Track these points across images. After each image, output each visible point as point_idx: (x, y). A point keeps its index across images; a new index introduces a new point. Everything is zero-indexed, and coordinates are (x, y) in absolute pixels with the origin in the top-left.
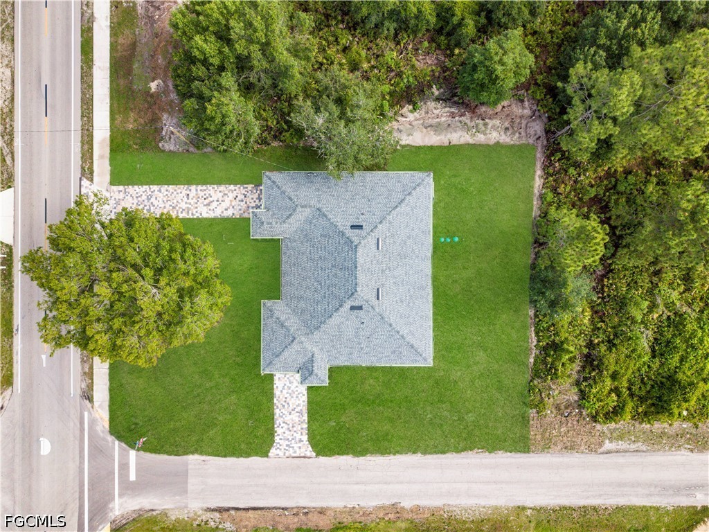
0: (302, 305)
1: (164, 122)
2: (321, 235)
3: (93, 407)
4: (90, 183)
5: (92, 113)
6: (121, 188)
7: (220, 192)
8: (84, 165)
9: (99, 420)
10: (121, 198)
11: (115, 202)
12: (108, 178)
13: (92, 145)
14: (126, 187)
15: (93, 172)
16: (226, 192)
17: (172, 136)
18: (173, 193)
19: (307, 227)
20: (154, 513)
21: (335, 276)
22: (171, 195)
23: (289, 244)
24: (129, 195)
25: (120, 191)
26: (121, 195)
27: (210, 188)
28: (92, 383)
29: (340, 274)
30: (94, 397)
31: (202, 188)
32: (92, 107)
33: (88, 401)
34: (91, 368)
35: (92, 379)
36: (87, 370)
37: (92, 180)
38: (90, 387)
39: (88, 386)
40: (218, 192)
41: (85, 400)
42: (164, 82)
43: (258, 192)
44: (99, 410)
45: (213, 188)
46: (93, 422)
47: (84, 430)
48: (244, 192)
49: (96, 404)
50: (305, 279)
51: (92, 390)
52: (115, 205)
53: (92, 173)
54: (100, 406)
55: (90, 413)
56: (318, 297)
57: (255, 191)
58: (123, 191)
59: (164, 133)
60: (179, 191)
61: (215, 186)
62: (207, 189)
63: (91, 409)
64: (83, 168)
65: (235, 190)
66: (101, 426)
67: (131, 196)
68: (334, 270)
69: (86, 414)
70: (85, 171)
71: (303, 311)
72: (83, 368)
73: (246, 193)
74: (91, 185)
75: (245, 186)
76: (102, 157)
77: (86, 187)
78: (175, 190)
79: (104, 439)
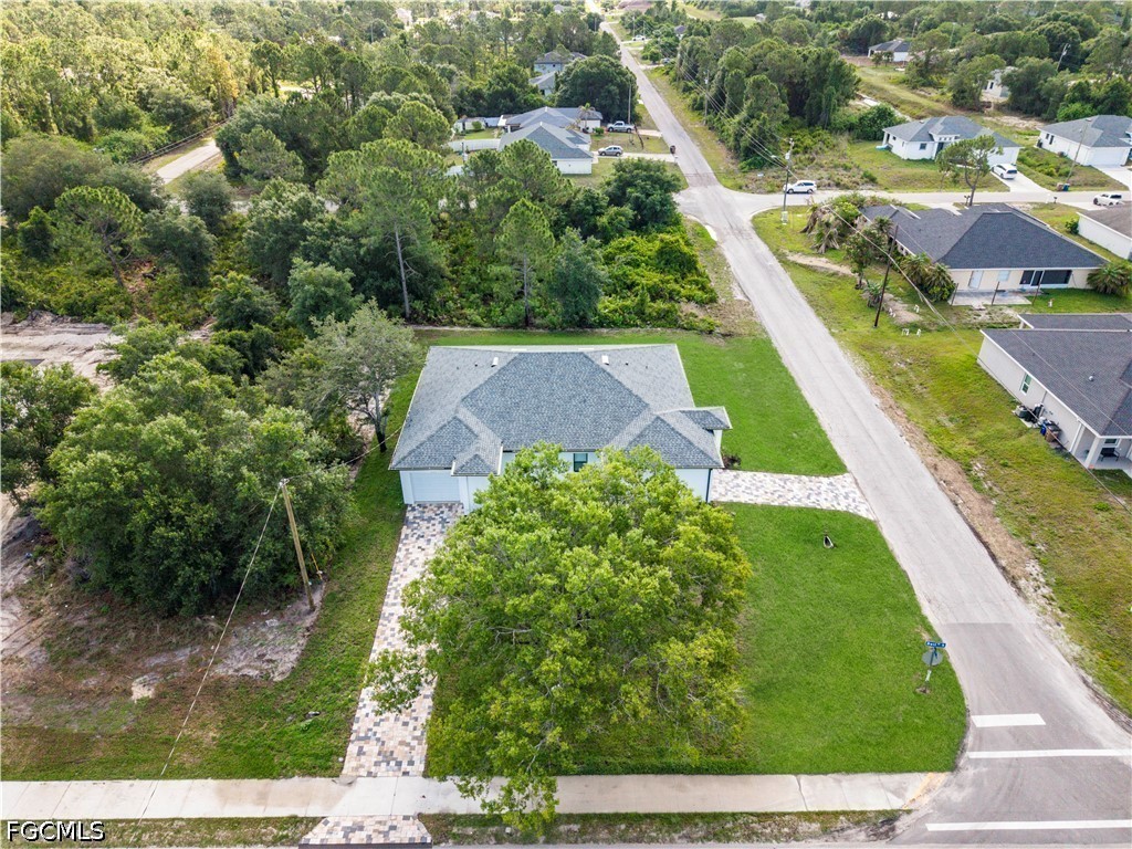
0: (606, 420)
1: (231, 672)
2: (503, 395)
3: (909, 812)
4: (321, 825)
5: (137, 821)
6: (352, 749)
7: (405, 570)
8: (270, 838)
9: (934, 794)
10: (376, 749)
11: (384, 765)
12: (320, 783)
13: (220, 822)
14: (353, 737)
15: (295, 817)
16: (409, 562)
17: (268, 657)
18: (389, 644)
19: (488, 414)
20: (1090, 679)
21: (561, 377)
22: (393, 646)
23: (512, 439)
24: (375, 729)
25: (361, 752)
26: (372, 748)
27: (395, 584)
28: (844, 813)
29: (559, 372)
30: (881, 809)
31: (392, 597)
32: (121, 821)
33: (897, 824)
34: (807, 816)
35: (836, 814)
36: (815, 826)
37: (315, 821)
38: (859, 818)
39: (858, 823)
40: (405, 574)
41: (898, 831)
42: (143, 674)
43: (417, 521)
44: (910, 795)
45: (396, 580)
46: (946, 811)
47: (977, 832)
48: (414, 539)
49: (895, 803)
50: (567, 417)
51: (862, 813)
52: (393, 763)
53: (294, 821)
54: (898, 793)
55: (926, 818)
56: (593, 399)
57: (416, 525)
58: (362, 743)
59: (253, 673)
60: (388, 633)
61: (392, 577)
62: (395, 588)
63: (913, 815)
64: (276, 841)
65: (407, 550)
66: (948, 791)
67: (377, 724)
68: (554, 378)
69: (932, 827)
70: (287, 836)
71: (616, 419)
72: (813, 836)
73: (416, 536)
74: (326, 823)
75: (403, 537)
76: (262, 798)
77: (330, 832)
78: (386, 639)
79: (977, 782)
